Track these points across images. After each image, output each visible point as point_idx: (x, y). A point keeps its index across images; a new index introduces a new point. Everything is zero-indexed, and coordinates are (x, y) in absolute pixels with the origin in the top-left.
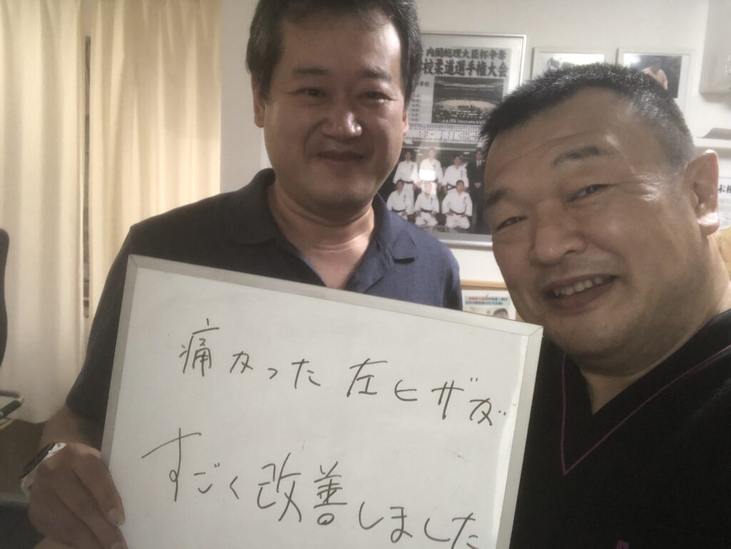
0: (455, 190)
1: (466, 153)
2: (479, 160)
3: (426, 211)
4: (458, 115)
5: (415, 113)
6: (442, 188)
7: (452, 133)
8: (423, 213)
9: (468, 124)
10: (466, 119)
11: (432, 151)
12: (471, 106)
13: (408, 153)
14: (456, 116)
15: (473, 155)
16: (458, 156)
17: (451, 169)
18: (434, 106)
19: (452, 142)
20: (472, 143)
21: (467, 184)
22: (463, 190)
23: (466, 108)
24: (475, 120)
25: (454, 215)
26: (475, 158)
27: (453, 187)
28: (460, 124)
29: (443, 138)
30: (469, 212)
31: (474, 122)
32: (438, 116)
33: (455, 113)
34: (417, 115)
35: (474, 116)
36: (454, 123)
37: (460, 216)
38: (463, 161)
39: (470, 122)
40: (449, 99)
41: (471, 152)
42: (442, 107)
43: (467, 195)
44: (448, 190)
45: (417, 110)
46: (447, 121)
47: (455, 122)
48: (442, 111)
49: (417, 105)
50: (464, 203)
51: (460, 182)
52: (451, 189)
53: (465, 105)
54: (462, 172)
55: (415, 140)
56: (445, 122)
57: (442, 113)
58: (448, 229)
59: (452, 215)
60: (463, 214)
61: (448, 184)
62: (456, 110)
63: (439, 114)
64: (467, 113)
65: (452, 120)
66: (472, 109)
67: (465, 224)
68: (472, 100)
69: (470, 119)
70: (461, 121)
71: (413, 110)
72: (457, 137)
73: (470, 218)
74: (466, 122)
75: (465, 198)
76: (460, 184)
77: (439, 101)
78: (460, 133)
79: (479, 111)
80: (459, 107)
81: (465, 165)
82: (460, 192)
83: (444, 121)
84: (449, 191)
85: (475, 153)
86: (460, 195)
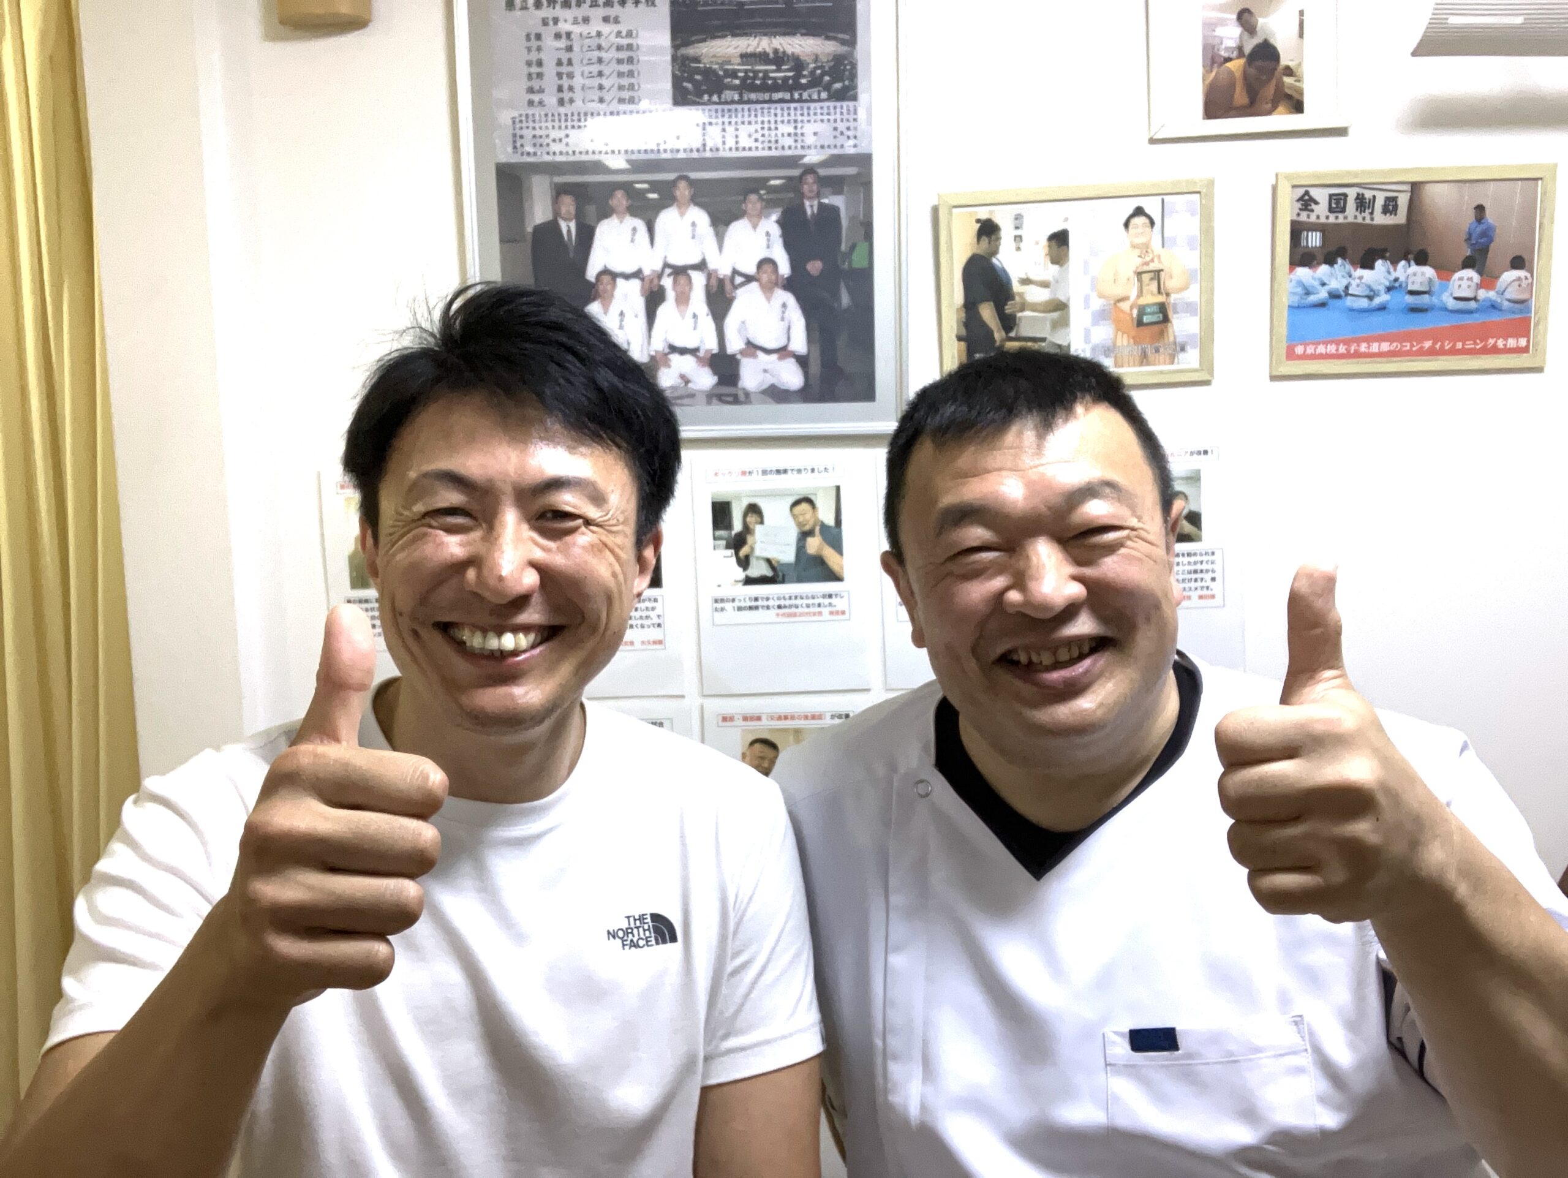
0: (754, 285)
1: (772, 182)
2: (810, 198)
3: (683, 351)
4: (744, 80)
5: (625, 82)
6: (721, 282)
7: (730, 129)
8: (675, 358)
9: (771, 101)
10: (764, 88)
11: (682, 185)
12: (776, 51)
13: (619, 194)
14: (737, 82)
15: (794, 185)
16: (755, 191)
17: (739, 229)
18: (674, 59)
19: (735, 154)
20: (788, 153)
21: (784, 268)
22: (776, 284)
23: (762, 57)
24: (791, 89)
25: (761, 354)
26: (802, 196)
27: (749, 279)
28: (749, 102)
29: (710, 144)
30: (799, 343)
31: (787, 96)
32: (689, 86)
33: (734, 74)
34: (631, 87)
35: (786, 79)
36: (733, 102)
37: (774, 357)
38: (769, 205)
39: (777, 96)
40: (714, 37)
41: (789, 179)
42: (697, 60)
43: (789, 299)
44: (736, 287)
45: (631, 74)
46: (715, 98)
47: (736, 97)
48: (698, 71)
49: (630, 60)
50: (783, 319)
51: (766, 263)
52: (742, 285)
53: (760, 49)
54: (768, 234)
55: (634, 157)
56: (710, 102)
57: (698, 77)
58: (747, 394)
59: (754, 356)
60: (783, 352)
61: (735, 272)
62: (736, 65)
63: (690, 80)
64: (766, 72)
65: (728, 95)
66: (779, 59)
67: (791, 377)
68: (775, 35)
69: (776, 88)
70: (753, 96)
71: (620, 75)
72: (745, 142)
73: (802, 361)
74: (767, 96)
75: (784, 306)
76: (768, 268)
77: (687, 44)
78: (752, 128)
79: (798, 64)
80: (745, 57)
81: (774, 217)
82: (768, 289)
83: (706, 97)
84: (740, 292)
85: (800, 179)
86: (768, 299)
